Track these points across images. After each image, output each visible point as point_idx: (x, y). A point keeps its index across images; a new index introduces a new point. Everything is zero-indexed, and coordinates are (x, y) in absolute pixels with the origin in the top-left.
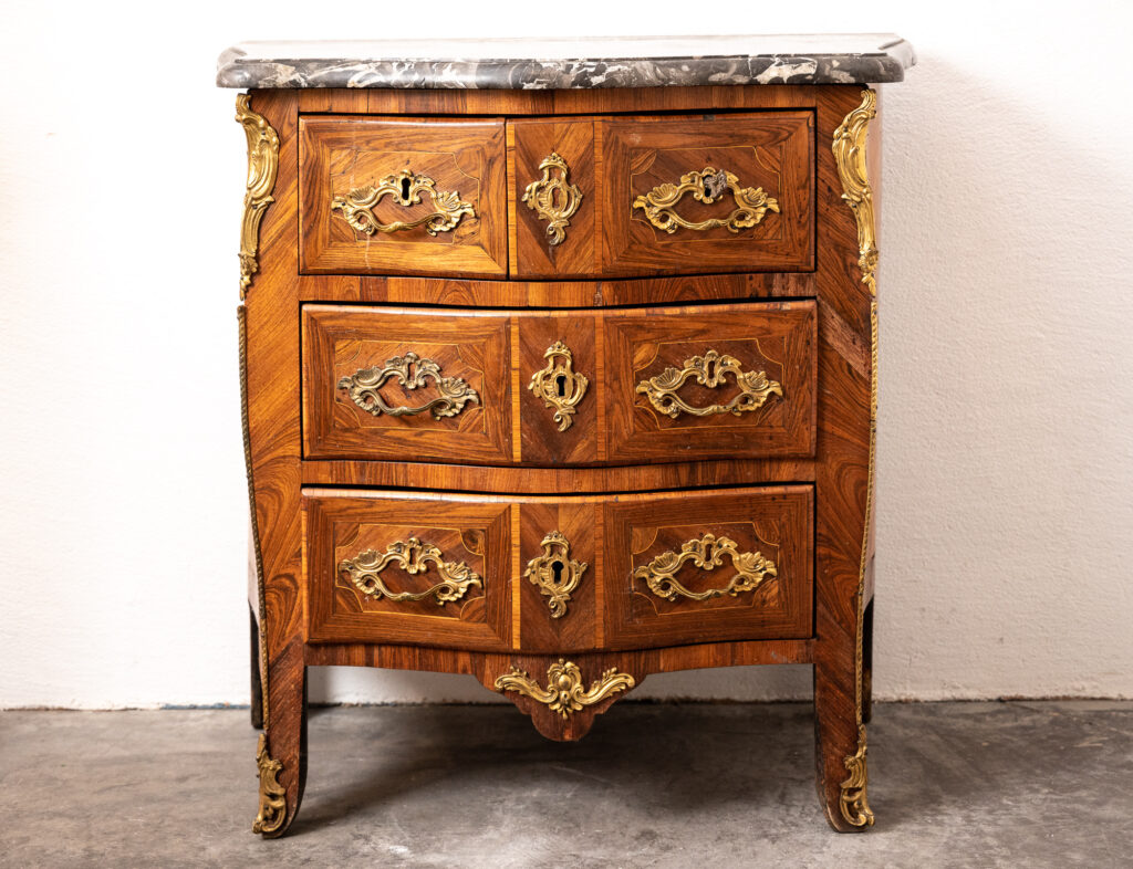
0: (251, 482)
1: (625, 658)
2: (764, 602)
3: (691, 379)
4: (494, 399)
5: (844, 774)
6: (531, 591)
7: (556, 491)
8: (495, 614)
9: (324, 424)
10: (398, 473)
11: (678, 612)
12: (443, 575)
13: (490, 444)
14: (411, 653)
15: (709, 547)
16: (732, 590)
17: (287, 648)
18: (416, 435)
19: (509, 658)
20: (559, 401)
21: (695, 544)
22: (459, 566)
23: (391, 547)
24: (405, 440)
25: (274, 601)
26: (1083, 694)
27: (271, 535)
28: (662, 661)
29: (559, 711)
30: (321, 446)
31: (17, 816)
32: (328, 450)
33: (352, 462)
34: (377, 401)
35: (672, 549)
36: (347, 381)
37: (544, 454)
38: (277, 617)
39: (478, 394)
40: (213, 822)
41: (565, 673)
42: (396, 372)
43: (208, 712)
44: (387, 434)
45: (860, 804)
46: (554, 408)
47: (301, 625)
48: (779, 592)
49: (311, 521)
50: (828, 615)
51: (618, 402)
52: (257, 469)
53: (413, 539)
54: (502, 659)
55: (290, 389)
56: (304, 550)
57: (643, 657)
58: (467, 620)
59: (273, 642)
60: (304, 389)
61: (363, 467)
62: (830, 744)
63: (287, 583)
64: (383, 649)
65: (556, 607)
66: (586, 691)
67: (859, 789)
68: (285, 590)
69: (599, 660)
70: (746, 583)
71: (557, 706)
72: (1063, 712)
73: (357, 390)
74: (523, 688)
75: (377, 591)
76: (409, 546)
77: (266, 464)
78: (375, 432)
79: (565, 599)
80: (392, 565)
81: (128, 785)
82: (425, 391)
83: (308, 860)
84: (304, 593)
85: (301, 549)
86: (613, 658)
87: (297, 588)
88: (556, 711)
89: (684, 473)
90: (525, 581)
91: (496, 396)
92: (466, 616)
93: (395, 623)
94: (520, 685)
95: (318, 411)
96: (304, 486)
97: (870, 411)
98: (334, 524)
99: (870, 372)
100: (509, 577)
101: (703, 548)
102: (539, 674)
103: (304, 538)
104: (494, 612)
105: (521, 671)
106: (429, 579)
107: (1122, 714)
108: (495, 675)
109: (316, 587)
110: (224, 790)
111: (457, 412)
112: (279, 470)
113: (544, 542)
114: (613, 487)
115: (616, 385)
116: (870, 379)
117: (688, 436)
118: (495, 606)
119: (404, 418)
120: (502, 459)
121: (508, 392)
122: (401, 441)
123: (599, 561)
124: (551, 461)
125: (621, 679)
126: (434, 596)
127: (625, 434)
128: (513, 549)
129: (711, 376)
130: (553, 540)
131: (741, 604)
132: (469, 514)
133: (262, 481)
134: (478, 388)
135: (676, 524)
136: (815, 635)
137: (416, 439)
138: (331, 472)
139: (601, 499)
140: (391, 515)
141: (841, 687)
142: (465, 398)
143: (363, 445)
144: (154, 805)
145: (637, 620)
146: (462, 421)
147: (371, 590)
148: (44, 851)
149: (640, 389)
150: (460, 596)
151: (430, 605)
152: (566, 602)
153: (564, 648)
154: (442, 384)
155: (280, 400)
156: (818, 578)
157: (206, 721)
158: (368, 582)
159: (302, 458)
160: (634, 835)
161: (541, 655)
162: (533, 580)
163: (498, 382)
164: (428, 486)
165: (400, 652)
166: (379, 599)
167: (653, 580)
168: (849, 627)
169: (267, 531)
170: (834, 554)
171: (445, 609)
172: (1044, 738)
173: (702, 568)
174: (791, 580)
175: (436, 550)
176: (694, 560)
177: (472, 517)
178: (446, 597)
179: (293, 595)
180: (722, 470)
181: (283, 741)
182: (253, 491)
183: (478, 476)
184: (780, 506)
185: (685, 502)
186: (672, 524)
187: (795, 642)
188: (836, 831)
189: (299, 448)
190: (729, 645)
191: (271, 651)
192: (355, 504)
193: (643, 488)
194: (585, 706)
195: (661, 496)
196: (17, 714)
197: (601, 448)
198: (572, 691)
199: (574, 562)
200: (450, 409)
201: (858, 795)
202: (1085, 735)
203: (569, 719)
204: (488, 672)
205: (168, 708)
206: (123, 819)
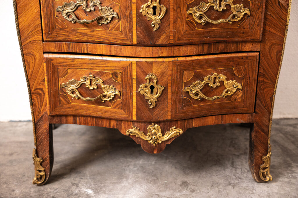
0: (22, 51)
1: (179, 123)
2: (236, 99)
3: (211, 8)
4: (125, 16)
5: (262, 162)
6: (141, 97)
7: (152, 56)
8: (126, 106)
9: (51, 27)
10: (84, 48)
11: (201, 104)
12: (104, 90)
13: (123, 36)
14: (92, 120)
15: (215, 78)
16: (224, 96)
17: (42, 117)
18: (91, 32)
19: (132, 123)
20: (154, 17)
21: (209, 77)
22: (110, 87)
23: (82, 78)
24: (86, 34)
25: (35, 99)
27: (32, 73)
28: (194, 123)
29: (152, 143)
30: (51, 36)
32: (54, 38)
33: (64, 43)
34: (74, 17)
35: (200, 79)
36: (60, 8)
37: (147, 41)
38: (37, 105)
39: (117, 14)
41: (155, 129)
42: (81, 4)
44: (78, 31)
45: (267, 173)
46: (151, 20)
47: (47, 108)
48: (242, 96)
49: (48, 67)
50: (261, 104)
51: (179, 18)
52: (24, 45)
53: (91, 75)
54: (129, 123)
55: (36, 12)
56: (46, 79)
57: (186, 122)
58: (115, 108)
59: (36, 114)
60: (42, 11)
61: (69, 45)
62: (257, 152)
63: (40, 92)
64: (80, 118)
65: (151, 104)
66: (163, 136)
67: (267, 168)
68: (40, 94)
69: (168, 123)
70: (229, 92)
71: (151, 141)
73: (65, 12)
74: (137, 134)
75: (77, 96)
76: (90, 78)
77: (27, 43)
78: (73, 30)
79: (155, 100)
80: (82, 85)
82: (94, 13)
84: (47, 96)
85: (44, 78)
86: (174, 123)
87: (44, 94)
88: (151, 143)
89: (206, 48)
90: (138, 94)
91: (125, 15)
92: (114, 106)
93: (84, 108)
94: (136, 133)
95: (48, 21)
96: (44, 53)
97: (286, 21)
98: (58, 69)
99: (288, 5)
100: (131, 92)
101: (213, 79)
102: (144, 129)
103: (46, 74)
104: (125, 105)
105: (136, 128)
106: (98, 91)
108: (126, 129)
109: (52, 94)
111: (109, 22)
112: (33, 46)
113: (146, 78)
114: (176, 54)
115: (178, 10)
116: (288, 8)
117: (209, 32)
118: (126, 103)
119: (85, 24)
120: (128, 42)
121: (131, 13)
122: (85, 34)
123: (169, 85)
124: (150, 43)
125: (178, 131)
126: (100, 98)
127: (182, 32)
128: (133, 80)
129: (220, 6)
130: (150, 77)
131: (226, 101)
132: (114, 65)
133: (26, 51)
134: (118, 11)
135: (202, 69)
136: (255, 111)
137: (90, 33)
138: (56, 47)
139: (171, 59)
140: (82, 65)
141: (263, 131)
142: (112, 16)
143: (68, 36)
145: (184, 108)
146: (111, 26)
147: (74, 96)
149: (189, 12)
150: (111, 99)
151: (99, 102)
152: (155, 102)
153: (154, 119)
154: (101, 10)
155: (32, 16)
156: (258, 90)
158: (73, 92)
159: (43, 41)
160: (179, 183)
161: (145, 122)
162: (142, 93)
163: (126, 9)
164: (97, 53)
165: (87, 119)
166: (78, 99)
167: (192, 92)
168: (268, 108)
169: (30, 71)
170: (265, 80)
171: (105, 104)
173: (212, 87)
174: (247, 91)
175: (101, 80)
176: (209, 84)
177: (116, 67)
178: (105, 99)
179: (43, 96)
180: (221, 46)
181: (43, 151)
182: (23, 55)
183: (118, 49)
184: (245, 61)
185: (206, 60)
186: (200, 69)
187: (246, 114)
188: (257, 182)
189: (41, 37)
190: (221, 116)
191: (36, 118)
192: (66, 61)
193: (188, 54)
194: (162, 141)
195: (196, 58)
197: (172, 38)
198: (158, 135)
199: (159, 86)
200: (105, 21)
201: (266, 170)
203: (156, 146)
204: (123, 128)
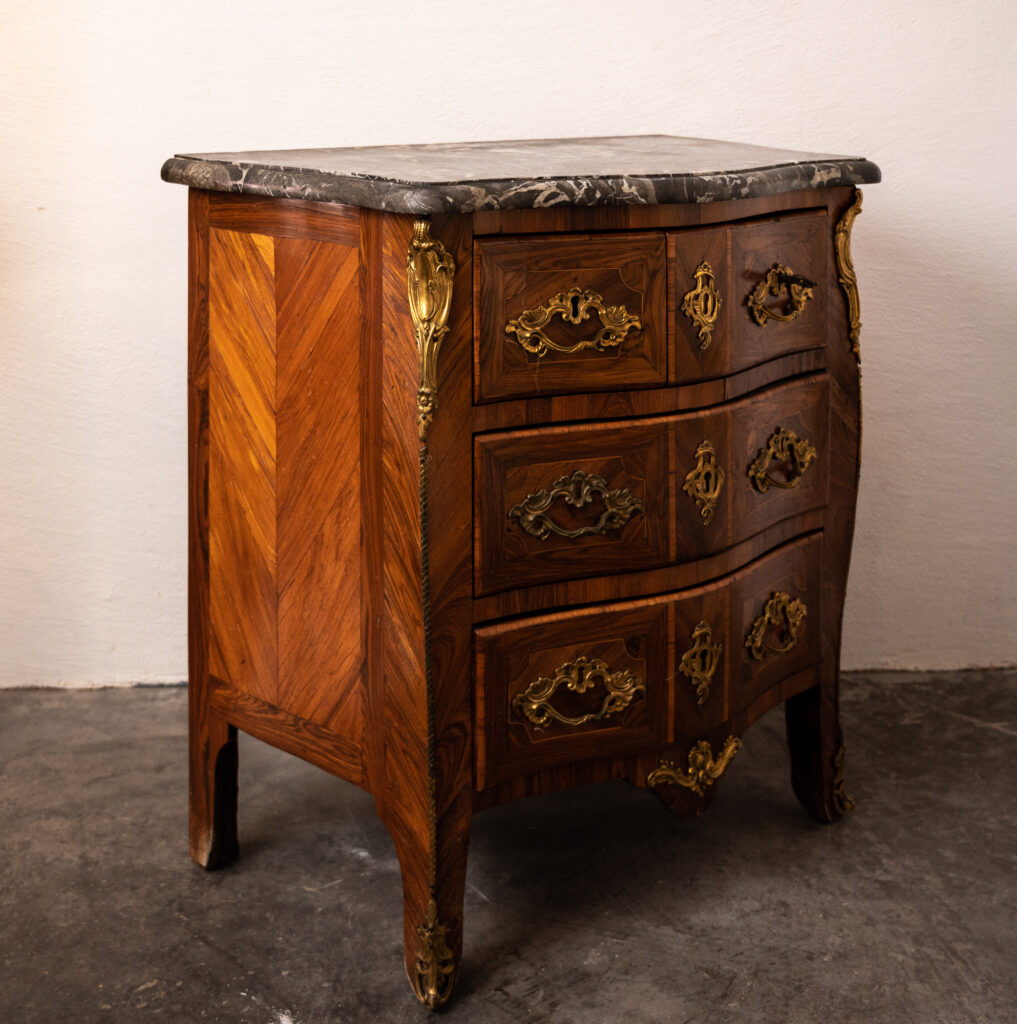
26: (886, 667)
72: (876, 686)
81: (113, 776)
107: (923, 688)
127: (742, 516)
144: (139, 800)
148: (44, 859)
172: (870, 714)
202: (904, 712)
205: (140, 686)
206: (113, 818)
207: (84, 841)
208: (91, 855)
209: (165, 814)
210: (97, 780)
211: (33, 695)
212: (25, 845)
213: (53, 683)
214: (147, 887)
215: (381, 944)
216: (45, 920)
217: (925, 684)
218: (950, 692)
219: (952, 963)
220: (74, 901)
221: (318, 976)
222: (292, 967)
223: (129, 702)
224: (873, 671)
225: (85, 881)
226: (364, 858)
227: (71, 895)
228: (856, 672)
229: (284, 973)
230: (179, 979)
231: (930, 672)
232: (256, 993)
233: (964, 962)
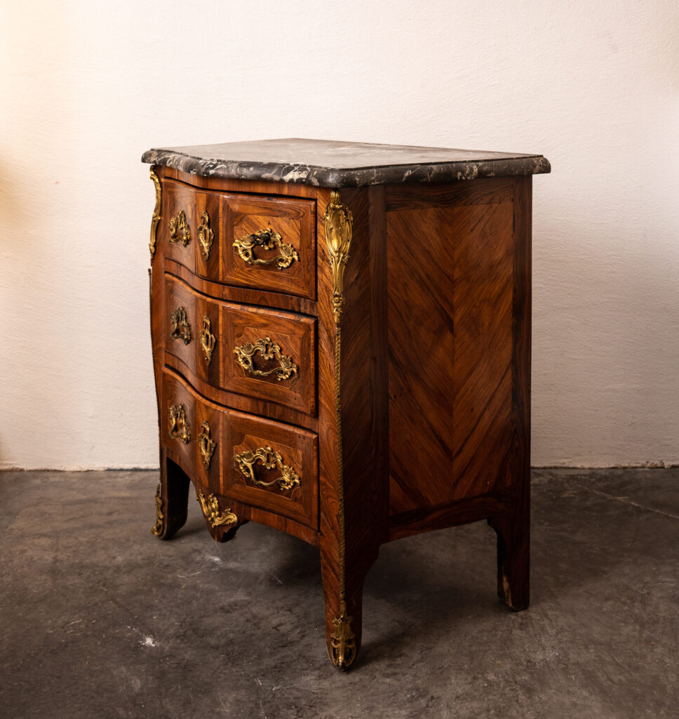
26: (564, 466)
31: (22, 536)
40: (122, 541)
43: (129, 473)
72: (555, 476)
81: (82, 517)
83: (168, 565)
107: (583, 477)
110: (130, 520)
127: (230, 375)
144: (94, 530)
148: (32, 558)
157: (128, 479)
172: (545, 491)
196: (33, 473)
202: (566, 490)
205: (109, 470)
206: (76, 538)
207: (57, 550)
208: (59, 557)
209: (107, 537)
210: (72, 519)
211: (45, 474)
212: (23, 552)
213: (58, 468)
214: (88, 573)
215: (214, 604)
216: (26, 589)
217: (585, 475)
218: (599, 480)
219: (543, 621)
220: (45, 580)
221: (173, 620)
222: (160, 615)
223: (100, 479)
224: (556, 468)
225: (54, 571)
226: (217, 562)
227: (44, 577)
228: (544, 468)
229: (155, 617)
230: (95, 619)
231: (590, 469)
232: (136, 627)
233: (551, 620)
